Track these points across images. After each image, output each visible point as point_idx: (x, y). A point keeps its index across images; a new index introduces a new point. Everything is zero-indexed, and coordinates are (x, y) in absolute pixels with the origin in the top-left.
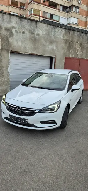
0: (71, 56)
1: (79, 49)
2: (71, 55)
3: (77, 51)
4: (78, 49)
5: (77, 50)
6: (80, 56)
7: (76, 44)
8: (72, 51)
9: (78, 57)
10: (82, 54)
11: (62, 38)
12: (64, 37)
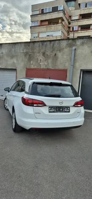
0: (32, 67)
1: (42, 59)
2: (32, 66)
5: (39, 60)
6: (44, 67)
7: (38, 54)
8: (33, 62)
9: (42, 67)
10: (47, 64)
11: (22, 51)
12: (23, 50)
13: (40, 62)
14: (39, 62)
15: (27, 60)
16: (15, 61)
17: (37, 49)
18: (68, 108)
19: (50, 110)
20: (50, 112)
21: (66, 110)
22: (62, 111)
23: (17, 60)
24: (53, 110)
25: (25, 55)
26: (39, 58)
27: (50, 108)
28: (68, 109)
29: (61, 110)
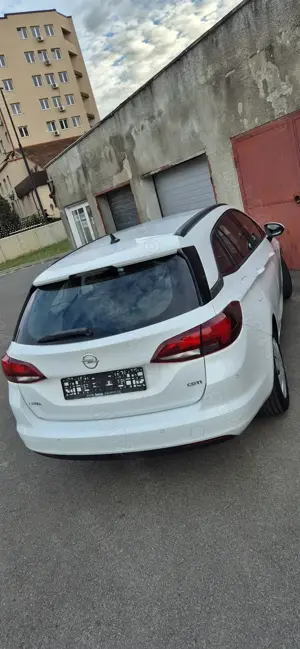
0: (247, 125)
1: (269, 78)
2: (246, 121)
3: (261, 90)
4: (265, 82)
5: (261, 86)
6: (285, 106)
7: (252, 64)
8: (243, 106)
9: (277, 113)
10: (290, 90)
11: (202, 80)
12: (205, 74)
13: (267, 94)
14: (262, 94)
15: (223, 104)
16: (196, 128)
17: (244, 41)
18: (135, 372)
19: (68, 388)
20: (68, 397)
21: (129, 383)
22: (115, 390)
23: (199, 120)
24: (79, 390)
25: (216, 90)
26: (259, 76)
27: (66, 384)
28: (139, 378)
29: (109, 384)
